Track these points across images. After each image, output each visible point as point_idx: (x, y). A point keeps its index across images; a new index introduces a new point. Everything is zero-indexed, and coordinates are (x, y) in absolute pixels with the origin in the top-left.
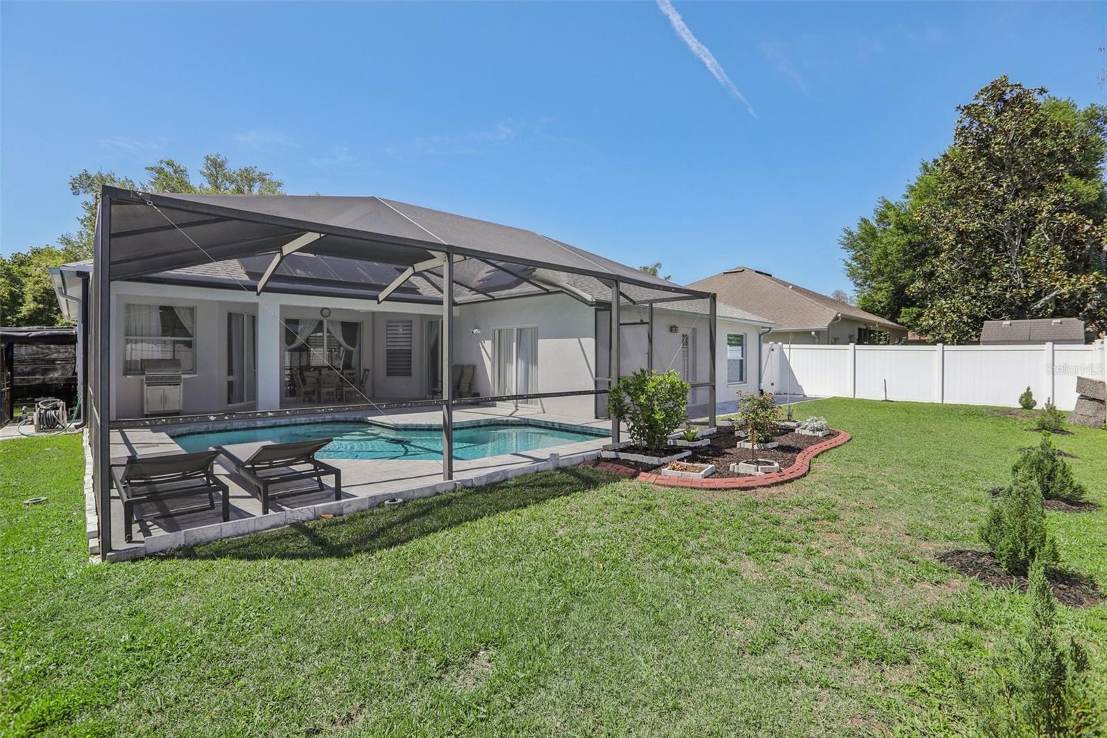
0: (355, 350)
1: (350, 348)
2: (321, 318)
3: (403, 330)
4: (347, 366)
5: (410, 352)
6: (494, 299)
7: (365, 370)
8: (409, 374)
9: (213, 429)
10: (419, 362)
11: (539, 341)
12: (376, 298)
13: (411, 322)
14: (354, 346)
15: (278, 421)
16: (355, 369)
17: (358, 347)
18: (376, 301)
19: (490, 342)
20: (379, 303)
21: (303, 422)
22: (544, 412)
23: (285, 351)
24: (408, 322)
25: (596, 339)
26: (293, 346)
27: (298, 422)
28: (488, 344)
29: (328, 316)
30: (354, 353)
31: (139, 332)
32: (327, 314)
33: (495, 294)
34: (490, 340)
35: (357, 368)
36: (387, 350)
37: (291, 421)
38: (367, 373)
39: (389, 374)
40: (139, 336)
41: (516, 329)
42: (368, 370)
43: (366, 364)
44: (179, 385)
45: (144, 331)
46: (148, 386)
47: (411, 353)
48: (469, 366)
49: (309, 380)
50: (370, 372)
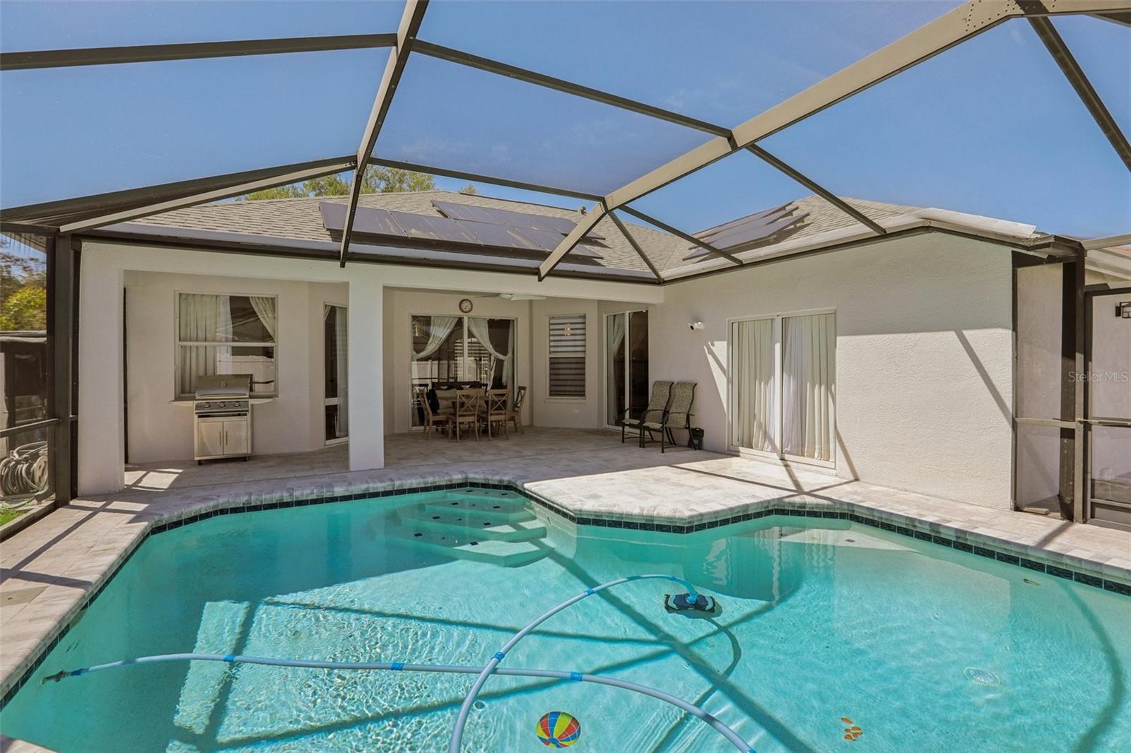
0: (506, 359)
1: (501, 357)
2: (460, 314)
3: (571, 329)
4: (498, 383)
5: (581, 362)
6: (742, 265)
7: (521, 388)
8: (582, 393)
9: (259, 503)
10: (597, 376)
11: (838, 338)
12: (536, 272)
13: (584, 317)
14: (505, 354)
15: (371, 485)
16: (505, 387)
17: (510, 355)
18: (536, 277)
19: (725, 343)
20: (540, 279)
21: (414, 486)
22: (857, 479)
23: (412, 360)
24: (580, 317)
25: (1015, 329)
26: (423, 354)
27: (406, 487)
28: (721, 348)
29: (469, 311)
30: (505, 363)
31: (201, 335)
32: (468, 309)
33: (744, 256)
34: (724, 340)
35: (509, 386)
36: (551, 358)
37: (394, 485)
38: (523, 391)
39: (553, 393)
40: (202, 341)
41: (780, 318)
42: (524, 388)
43: (522, 379)
44: (246, 415)
45: (208, 335)
46: (199, 417)
47: (584, 363)
48: (683, 384)
49: (442, 403)
50: (528, 390)
